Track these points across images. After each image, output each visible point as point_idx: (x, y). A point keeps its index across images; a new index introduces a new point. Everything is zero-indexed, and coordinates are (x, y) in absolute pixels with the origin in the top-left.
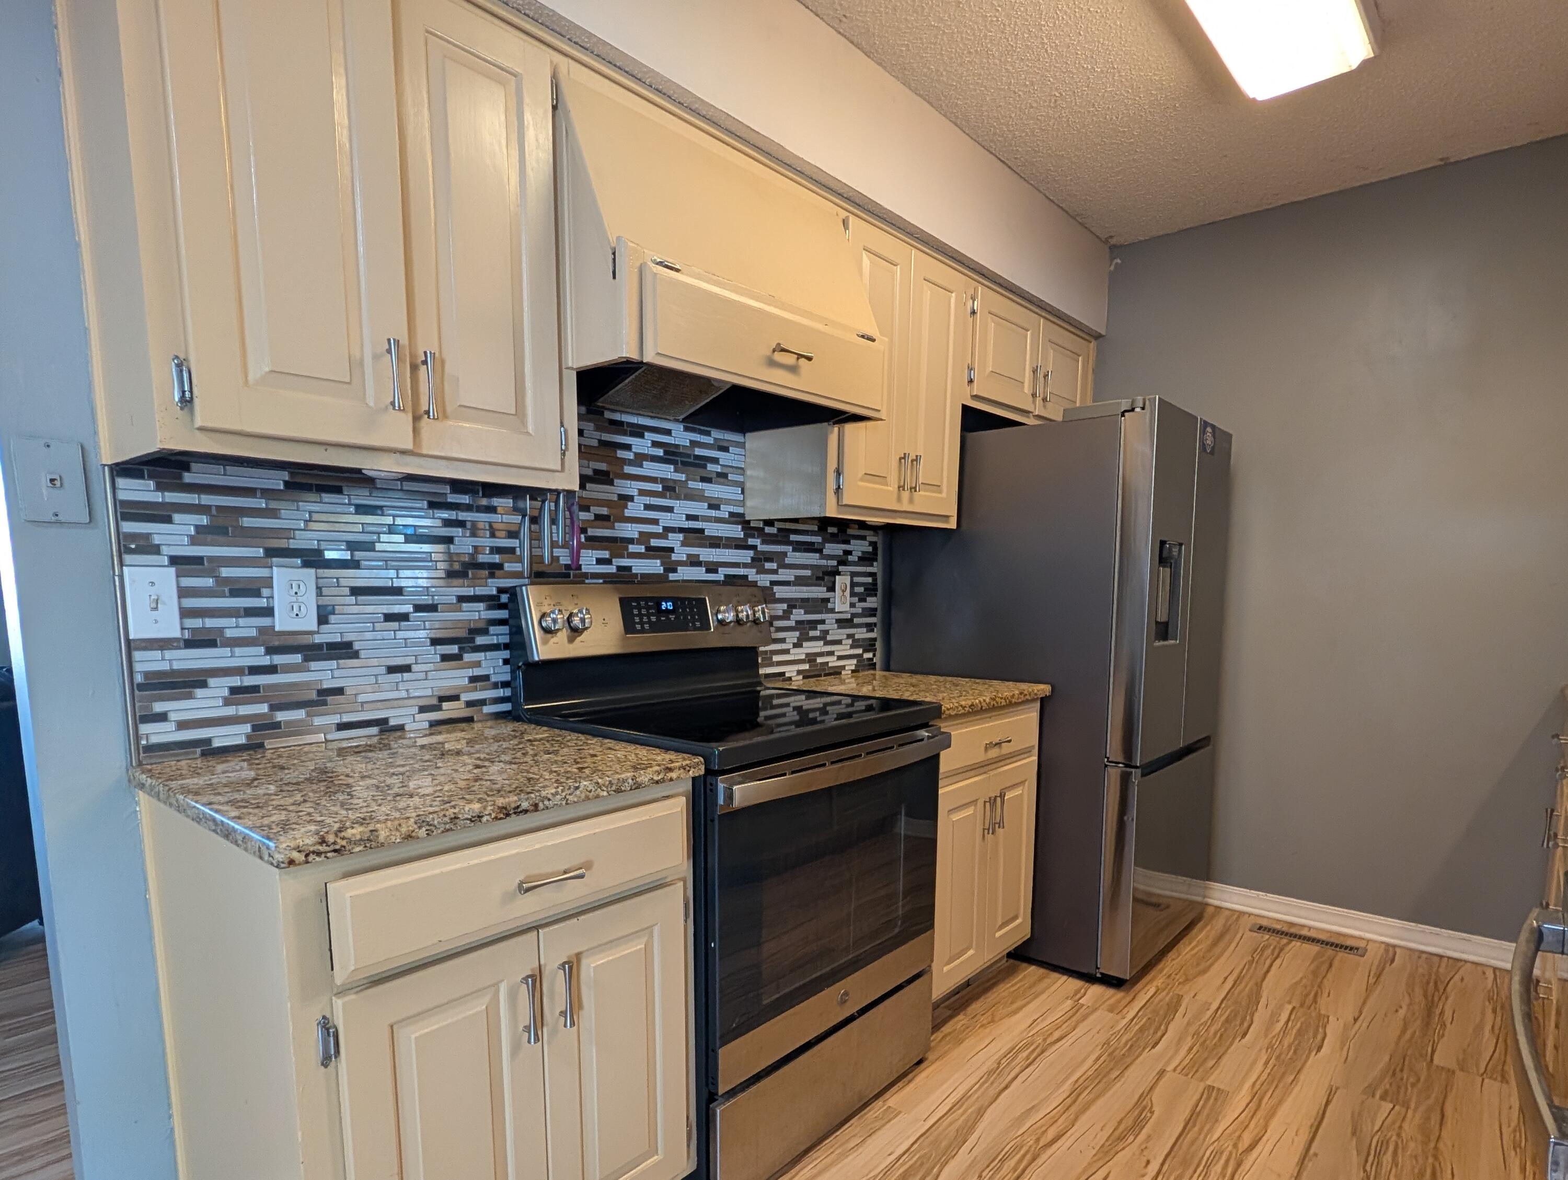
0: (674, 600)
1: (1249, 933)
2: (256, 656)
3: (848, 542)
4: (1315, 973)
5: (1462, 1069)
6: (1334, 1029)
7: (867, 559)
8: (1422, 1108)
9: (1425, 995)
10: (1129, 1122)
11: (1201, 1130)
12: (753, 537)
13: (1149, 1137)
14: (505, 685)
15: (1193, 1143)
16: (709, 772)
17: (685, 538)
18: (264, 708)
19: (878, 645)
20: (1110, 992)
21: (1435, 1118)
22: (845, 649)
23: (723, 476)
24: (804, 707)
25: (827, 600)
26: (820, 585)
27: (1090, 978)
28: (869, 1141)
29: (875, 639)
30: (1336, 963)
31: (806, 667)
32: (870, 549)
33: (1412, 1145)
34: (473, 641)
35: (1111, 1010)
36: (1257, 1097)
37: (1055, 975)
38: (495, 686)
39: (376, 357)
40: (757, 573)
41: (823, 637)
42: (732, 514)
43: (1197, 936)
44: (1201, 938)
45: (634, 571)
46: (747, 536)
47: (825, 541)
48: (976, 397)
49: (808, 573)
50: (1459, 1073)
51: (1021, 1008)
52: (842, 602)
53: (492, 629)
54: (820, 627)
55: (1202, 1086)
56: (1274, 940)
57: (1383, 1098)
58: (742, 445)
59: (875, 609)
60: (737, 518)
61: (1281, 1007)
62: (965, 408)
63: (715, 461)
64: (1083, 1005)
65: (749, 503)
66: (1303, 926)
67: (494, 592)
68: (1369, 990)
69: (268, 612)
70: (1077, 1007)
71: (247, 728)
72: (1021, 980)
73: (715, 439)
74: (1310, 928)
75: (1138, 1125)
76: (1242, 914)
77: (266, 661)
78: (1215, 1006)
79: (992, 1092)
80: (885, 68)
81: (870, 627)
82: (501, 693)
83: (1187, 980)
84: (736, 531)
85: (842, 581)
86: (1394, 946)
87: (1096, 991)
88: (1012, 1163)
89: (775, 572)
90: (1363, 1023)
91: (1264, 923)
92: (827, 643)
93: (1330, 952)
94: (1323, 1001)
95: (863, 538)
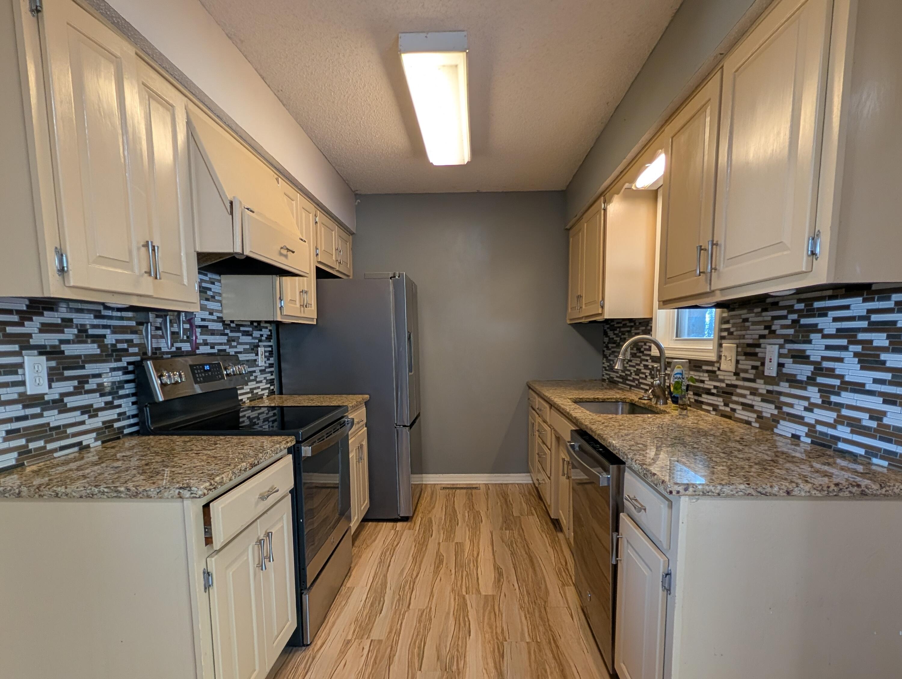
0: (209, 364)
1: (441, 491)
2: (17, 410)
3: (261, 330)
4: (469, 498)
5: (522, 515)
6: (483, 514)
7: (269, 338)
8: (517, 529)
9: (503, 497)
10: (438, 561)
11: (461, 556)
12: (227, 329)
13: (447, 564)
14: (134, 416)
15: (460, 561)
16: (298, 442)
17: (201, 330)
18: (23, 442)
19: (275, 382)
20: (405, 523)
21: (521, 531)
22: (263, 385)
23: (213, 297)
24: (251, 417)
25: (255, 360)
26: (252, 353)
27: (395, 520)
28: (349, 600)
29: (273, 379)
30: (473, 494)
31: (250, 395)
32: (269, 333)
33: (519, 540)
34: (117, 392)
35: (409, 529)
36: (472, 541)
37: (381, 523)
38: (129, 418)
39: (139, 249)
40: (230, 348)
41: (255, 380)
42: (218, 317)
43: (424, 497)
44: (426, 495)
45: (183, 350)
46: (225, 329)
47: (253, 330)
48: (320, 262)
49: (248, 347)
50: (522, 517)
51: (376, 537)
52: (262, 362)
53: (126, 386)
54: (254, 374)
55: (454, 544)
56: (450, 491)
57: (506, 529)
58: (219, 281)
59: (273, 364)
60: (220, 320)
61: (464, 512)
62: (317, 268)
63: (210, 289)
64: (398, 531)
65: (224, 311)
66: (457, 484)
67: (125, 365)
68: (487, 499)
69: (23, 383)
70: (397, 532)
71: (15, 454)
72: (369, 529)
73: (210, 278)
74: (459, 484)
75: (441, 562)
76: (435, 484)
77: (22, 413)
78: (443, 518)
79: (385, 569)
80: (289, 112)
81: (271, 373)
82: (132, 421)
83: (430, 512)
84: (219, 326)
85: (261, 350)
86: (487, 484)
87: (399, 525)
88: (408, 587)
89: (236, 347)
90: (490, 510)
91: (444, 486)
92: (257, 382)
93: (470, 491)
94: (475, 507)
95: (266, 328)
